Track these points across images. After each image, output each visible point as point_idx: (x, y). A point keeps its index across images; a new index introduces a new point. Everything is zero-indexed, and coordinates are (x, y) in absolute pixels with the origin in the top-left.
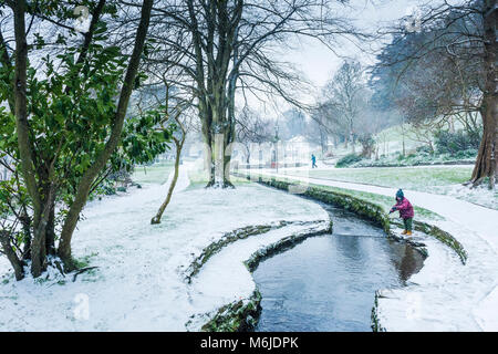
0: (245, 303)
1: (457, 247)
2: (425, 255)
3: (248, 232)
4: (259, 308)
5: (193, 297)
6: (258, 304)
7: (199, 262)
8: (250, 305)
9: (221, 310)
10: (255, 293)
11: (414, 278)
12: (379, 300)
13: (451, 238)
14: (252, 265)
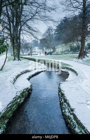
0: (29, 88)
1: (75, 72)
2: (68, 75)
3: (27, 71)
4: (32, 89)
5: (16, 87)
6: (31, 88)
7: (15, 79)
8: (30, 88)
9: (24, 90)
10: (31, 86)
11: (67, 79)
12: (60, 84)
13: (74, 70)
14: (29, 79)
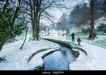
0: (41, 66)
1: (85, 52)
2: (79, 54)
3: (42, 50)
5: (29, 65)
6: (44, 66)
7: (31, 57)
8: (42, 66)
9: (36, 68)
10: (43, 64)
11: (77, 59)
12: (70, 64)
13: (84, 51)
14: (43, 58)
